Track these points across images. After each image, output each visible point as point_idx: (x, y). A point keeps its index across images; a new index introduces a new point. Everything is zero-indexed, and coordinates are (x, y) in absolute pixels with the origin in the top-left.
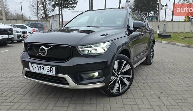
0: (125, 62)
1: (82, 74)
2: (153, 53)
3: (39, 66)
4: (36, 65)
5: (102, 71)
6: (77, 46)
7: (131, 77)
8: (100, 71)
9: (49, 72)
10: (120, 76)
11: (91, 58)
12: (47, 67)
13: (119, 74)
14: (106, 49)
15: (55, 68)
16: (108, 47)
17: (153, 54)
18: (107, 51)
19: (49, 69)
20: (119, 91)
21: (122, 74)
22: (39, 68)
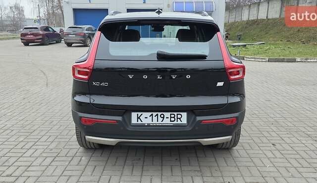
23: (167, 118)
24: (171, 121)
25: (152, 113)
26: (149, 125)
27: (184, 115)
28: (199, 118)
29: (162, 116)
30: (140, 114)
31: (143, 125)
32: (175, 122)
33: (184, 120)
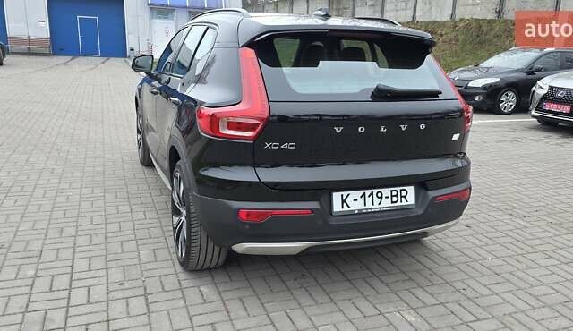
23: (387, 197)
24: (392, 202)
25: (363, 191)
26: (360, 213)
27: (411, 189)
28: (432, 194)
29: (379, 195)
30: (345, 194)
31: (352, 214)
32: (399, 203)
33: (411, 199)
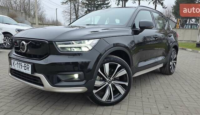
0: (119, 66)
1: (59, 74)
2: (175, 61)
3: (18, 63)
4: (16, 62)
5: (84, 72)
6: (55, 42)
7: (127, 84)
8: (81, 73)
9: (26, 69)
10: (113, 82)
11: (70, 57)
12: (25, 64)
13: (111, 79)
14: (90, 48)
15: (30, 65)
16: (93, 45)
17: (176, 63)
18: (91, 49)
19: (26, 67)
20: (110, 100)
21: (115, 79)
22: (19, 65)
